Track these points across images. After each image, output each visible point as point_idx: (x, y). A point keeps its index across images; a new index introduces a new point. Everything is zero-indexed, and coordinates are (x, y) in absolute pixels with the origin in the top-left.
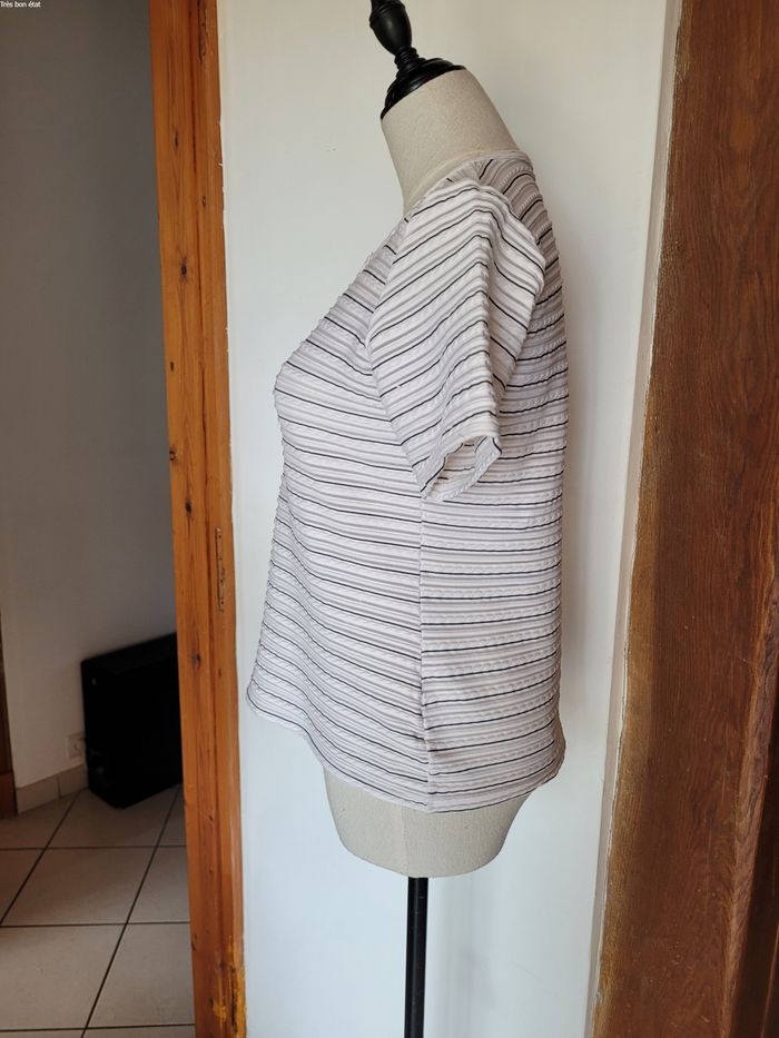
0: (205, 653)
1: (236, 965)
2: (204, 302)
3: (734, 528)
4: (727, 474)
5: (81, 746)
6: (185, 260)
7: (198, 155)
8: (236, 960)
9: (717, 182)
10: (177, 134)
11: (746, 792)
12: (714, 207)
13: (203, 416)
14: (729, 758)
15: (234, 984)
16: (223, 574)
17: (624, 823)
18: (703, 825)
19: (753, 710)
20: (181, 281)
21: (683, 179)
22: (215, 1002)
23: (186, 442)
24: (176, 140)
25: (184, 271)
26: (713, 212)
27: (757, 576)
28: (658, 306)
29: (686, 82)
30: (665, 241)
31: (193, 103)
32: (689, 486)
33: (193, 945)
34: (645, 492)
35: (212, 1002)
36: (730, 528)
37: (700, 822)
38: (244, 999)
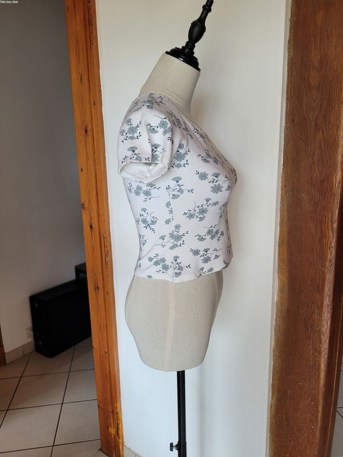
0: (100, 286)
1: (119, 411)
2: (95, 143)
3: (316, 222)
4: (313, 202)
5: (31, 333)
6: (86, 127)
7: (91, 84)
8: (119, 409)
9: (305, 96)
10: (81, 76)
11: (324, 317)
12: (304, 105)
13: (97, 190)
14: (318, 306)
15: (118, 419)
16: (107, 253)
17: (279, 334)
19: (326, 287)
20: (85, 136)
21: (292, 95)
22: (110, 427)
23: (89, 201)
24: (81, 78)
25: (86, 131)
27: (326, 238)
28: (285, 142)
29: (292, 60)
30: (286, 118)
31: (88, 63)
32: (299, 207)
33: (99, 406)
34: (282, 210)
35: (108, 427)
36: (315, 221)
37: (308, 330)
38: (122, 425)
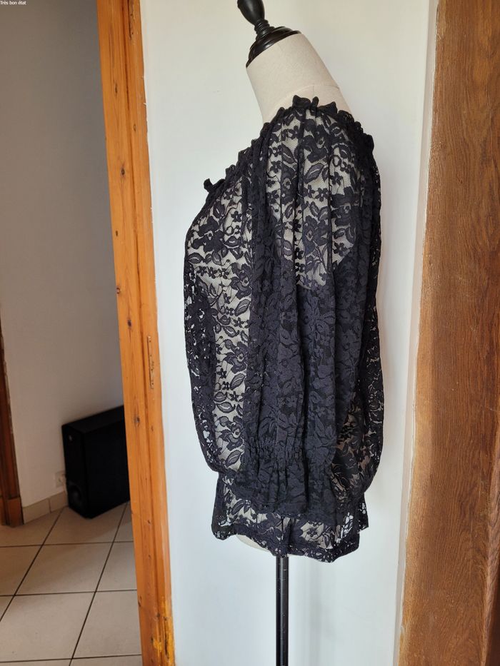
0: (142, 416)
1: (167, 616)
2: (136, 191)
3: (482, 325)
4: (477, 290)
5: (63, 479)
6: (123, 165)
7: (130, 98)
8: (167, 612)
9: (465, 102)
10: (116, 85)
11: (493, 494)
12: (463, 119)
13: (138, 265)
14: (483, 473)
15: (166, 628)
16: (153, 365)
17: (416, 517)
18: (467, 516)
19: (497, 441)
20: (121, 179)
21: (444, 102)
22: (154, 640)
23: (127, 281)
24: (116, 89)
25: (123, 173)
26: (464, 122)
27: (498, 355)
28: (430, 184)
29: (443, 40)
30: (433, 142)
31: (126, 65)
32: (452, 299)
33: (139, 603)
34: (424, 304)
35: (152, 639)
36: (480, 325)
37: (465, 514)
38: (173, 635)
